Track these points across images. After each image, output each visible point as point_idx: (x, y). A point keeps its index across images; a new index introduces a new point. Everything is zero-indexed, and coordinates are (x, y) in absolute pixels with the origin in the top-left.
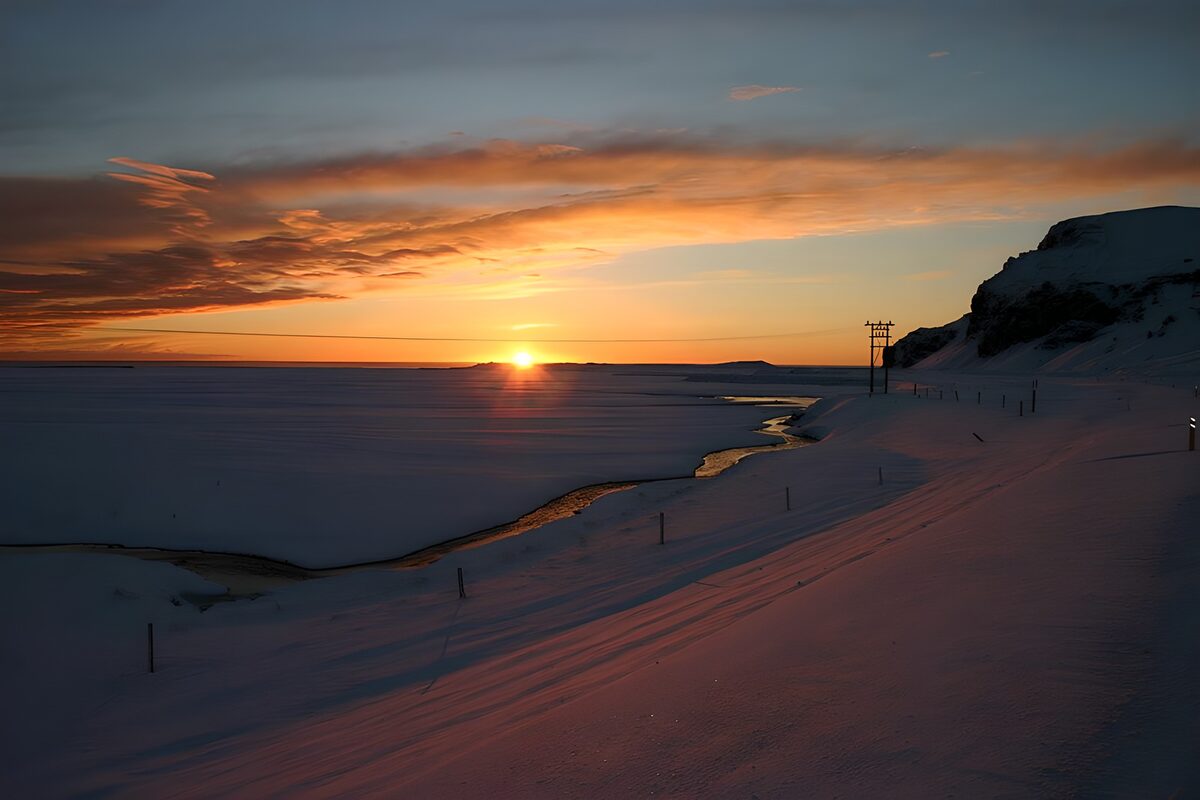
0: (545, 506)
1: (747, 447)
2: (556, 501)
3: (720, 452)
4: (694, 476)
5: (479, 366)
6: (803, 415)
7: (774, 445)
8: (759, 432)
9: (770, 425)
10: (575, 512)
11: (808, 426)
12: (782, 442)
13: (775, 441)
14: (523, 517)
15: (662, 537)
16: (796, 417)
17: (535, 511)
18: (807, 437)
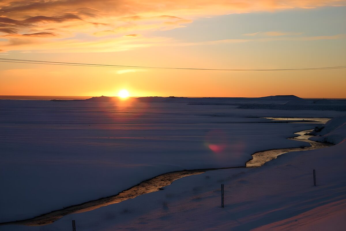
0: (138, 185)
1: (284, 148)
2: (147, 181)
3: (263, 151)
4: (245, 167)
5: (94, 99)
6: (323, 128)
7: (303, 147)
8: (292, 139)
9: (300, 135)
10: (160, 189)
11: (327, 135)
12: (309, 145)
13: (303, 145)
14: (122, 192)
15: (223, 203)
16: (318, 129)
17: (131, 188)
18: (326, 142)
